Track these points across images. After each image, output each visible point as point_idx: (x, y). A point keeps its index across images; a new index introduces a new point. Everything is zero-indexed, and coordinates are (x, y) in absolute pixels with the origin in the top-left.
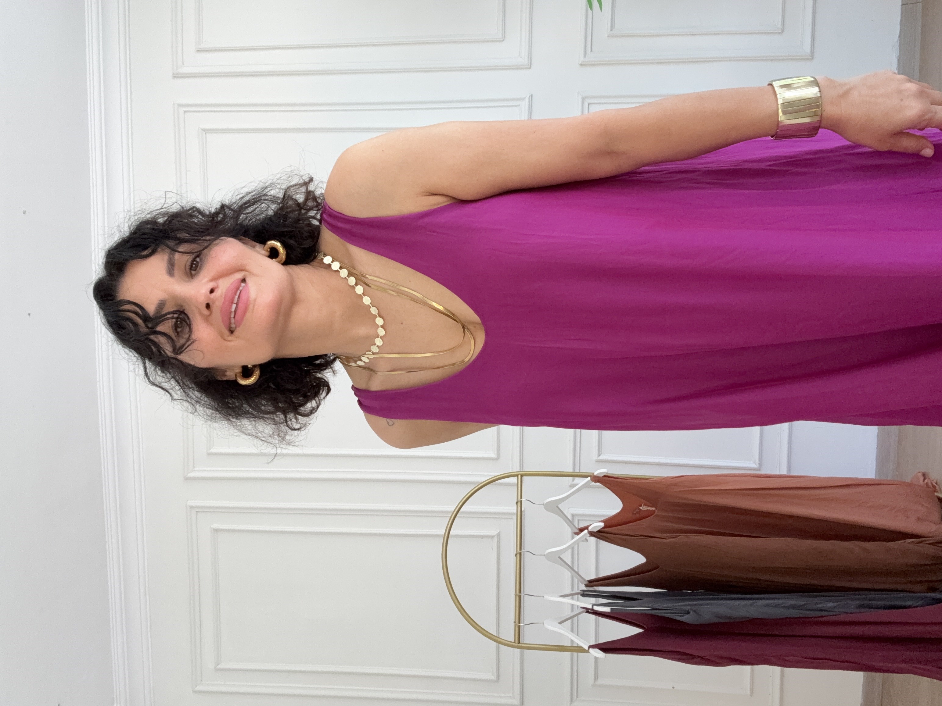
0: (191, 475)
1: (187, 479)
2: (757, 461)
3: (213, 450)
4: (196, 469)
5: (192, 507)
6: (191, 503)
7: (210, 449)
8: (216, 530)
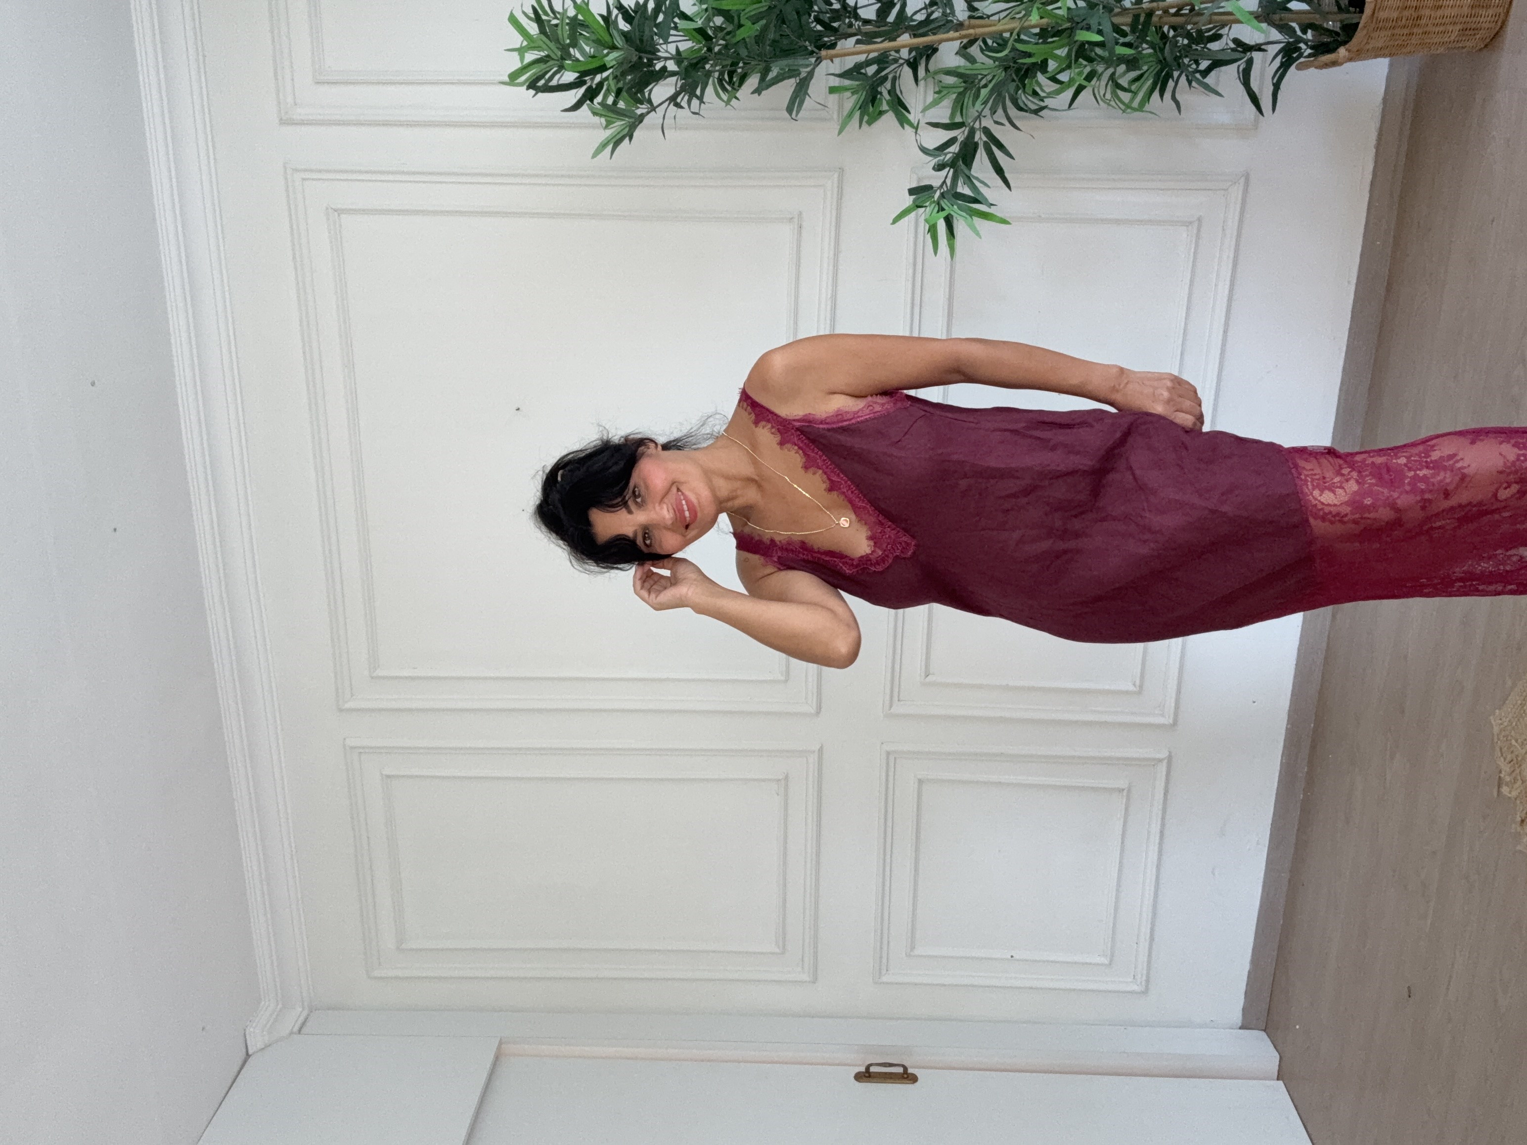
0: (347, 706)
1: (341, 710)
2: (1138, 683)
3: (379, 673)
4: (354, 697)
5: (352, 748)
6: (350, 742)
7: (374, 672)
8: (388, 777)
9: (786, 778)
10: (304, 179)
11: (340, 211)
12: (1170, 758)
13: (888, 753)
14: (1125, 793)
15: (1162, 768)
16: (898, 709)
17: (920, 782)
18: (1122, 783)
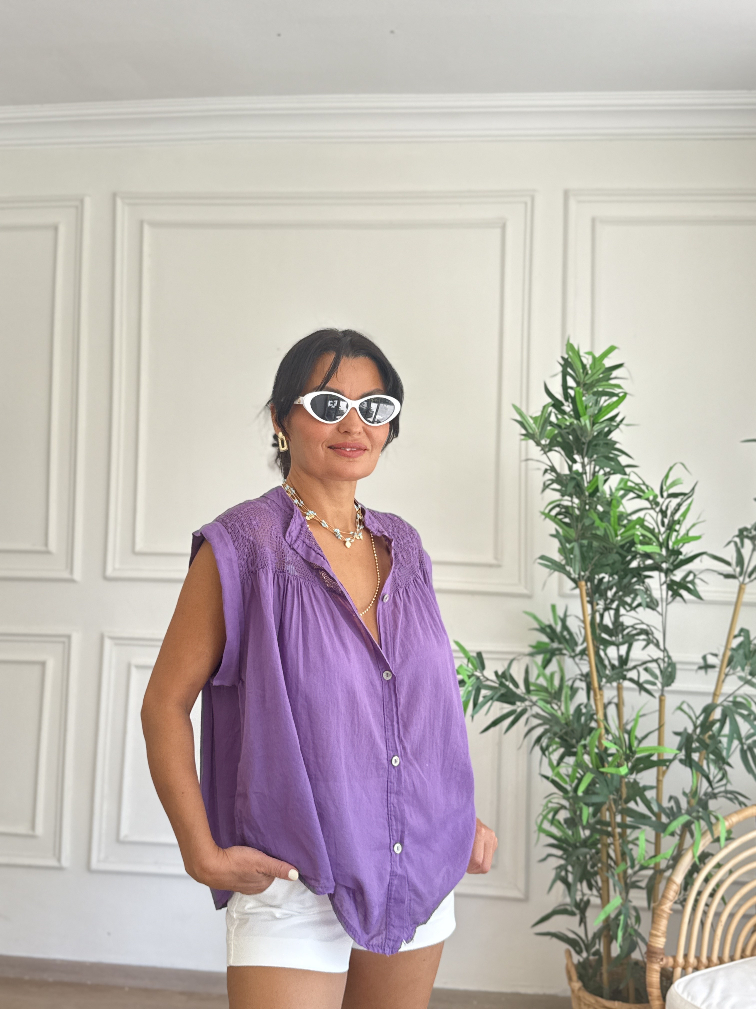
0: (119, 201)
2: (127, 840)
3: (146, 227)
4: (125, 206)
6: (87, 201)
7: (147, 224)
9: (48, 552)
10: (526, 204)
11: (504, 228)
12: (60, 869)
13: (69, 637)
14: (30, 832)
15: (53, 863)
16: (108, 643)
17: (43, 664)
18: (40, 830)
